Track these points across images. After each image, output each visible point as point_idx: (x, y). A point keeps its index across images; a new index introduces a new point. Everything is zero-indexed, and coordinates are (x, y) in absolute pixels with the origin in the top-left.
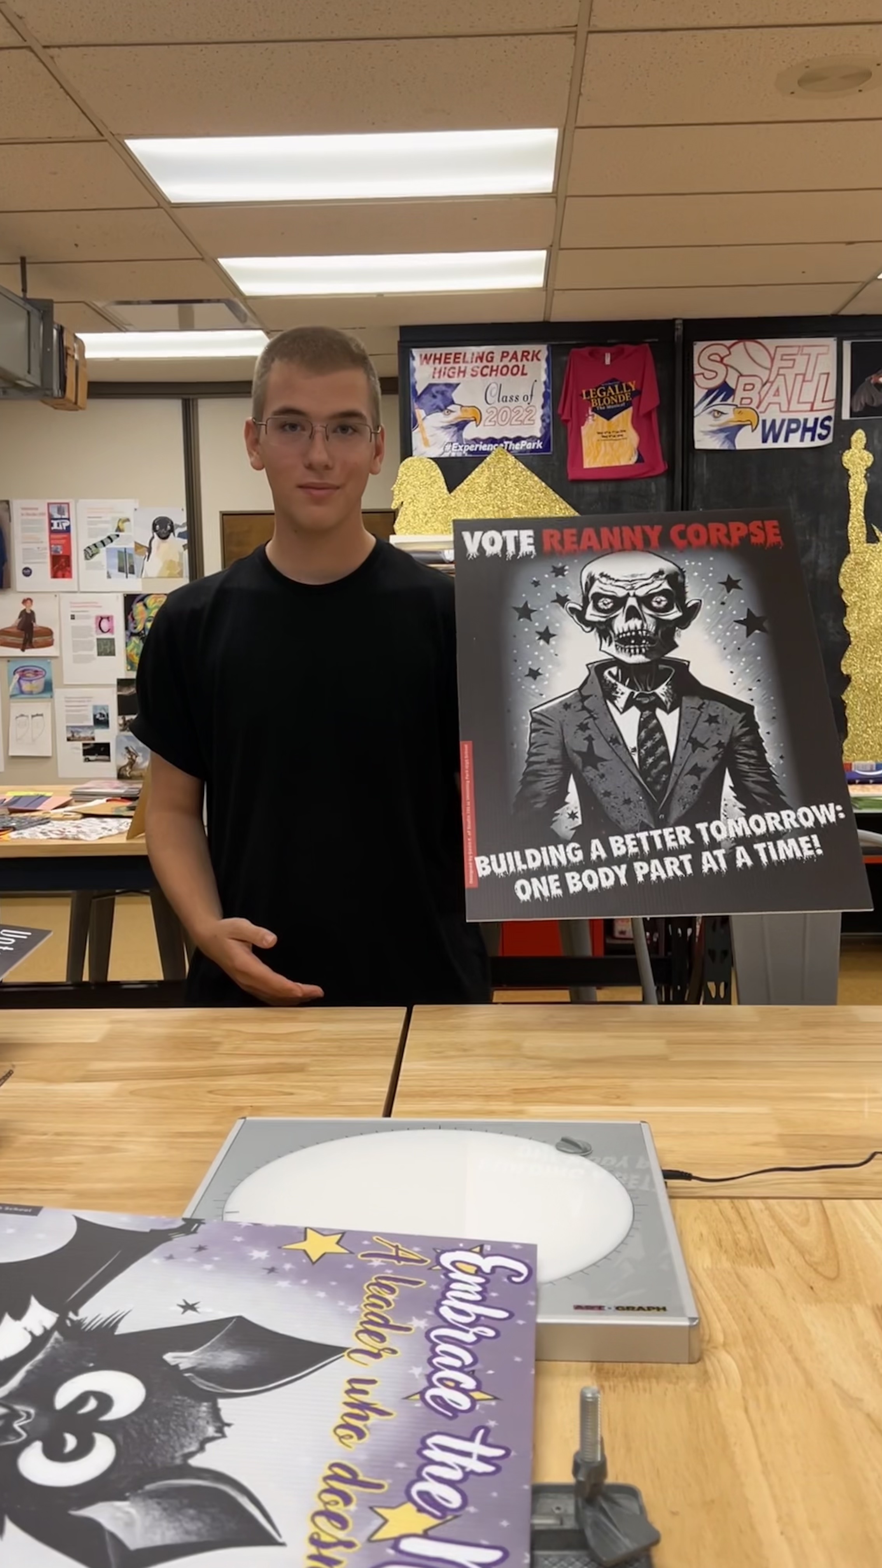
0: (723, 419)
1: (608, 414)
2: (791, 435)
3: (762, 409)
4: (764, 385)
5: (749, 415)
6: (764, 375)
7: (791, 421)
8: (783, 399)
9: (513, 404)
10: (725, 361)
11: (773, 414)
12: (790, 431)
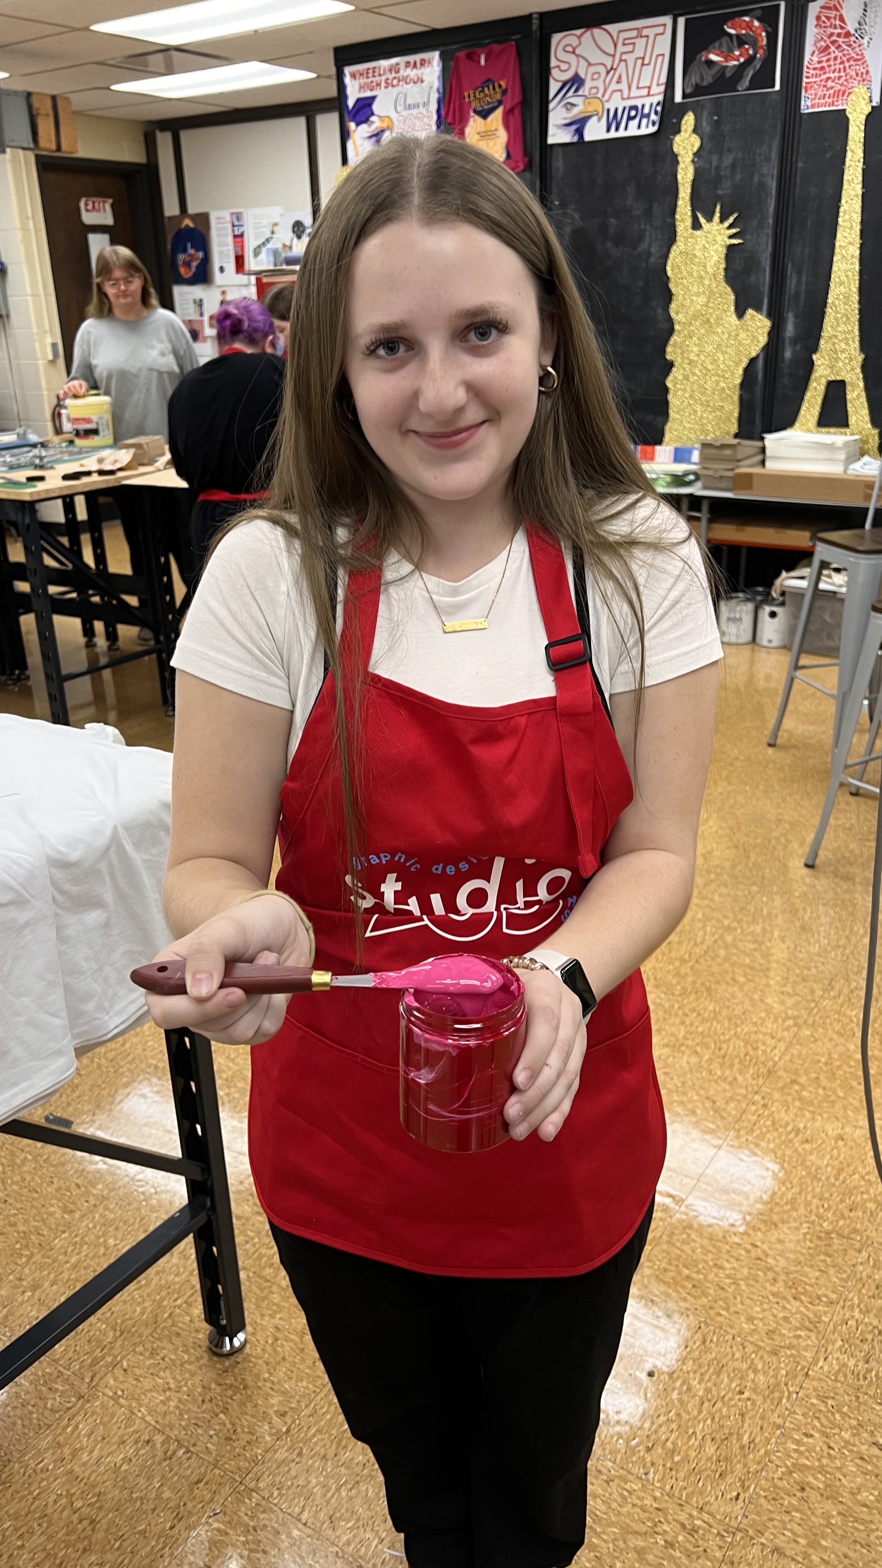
0: (575, 111)
1: (484, 114)
2: (631, 123)
3: (606, 97)
4: (608, 72)
5: (596, 106)
6: (608, 62)
7: (632, 108)
8: (624, 86)
9: (415, 112)
10: (578, 51)
11: (616, 103)
12: (630, 118)
